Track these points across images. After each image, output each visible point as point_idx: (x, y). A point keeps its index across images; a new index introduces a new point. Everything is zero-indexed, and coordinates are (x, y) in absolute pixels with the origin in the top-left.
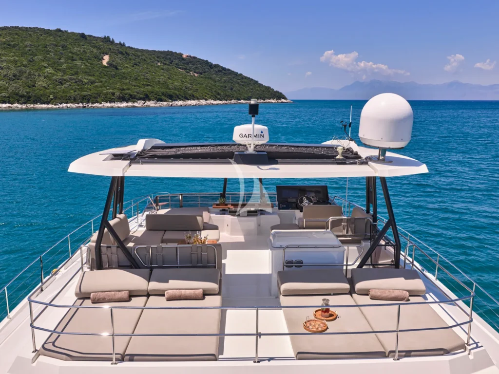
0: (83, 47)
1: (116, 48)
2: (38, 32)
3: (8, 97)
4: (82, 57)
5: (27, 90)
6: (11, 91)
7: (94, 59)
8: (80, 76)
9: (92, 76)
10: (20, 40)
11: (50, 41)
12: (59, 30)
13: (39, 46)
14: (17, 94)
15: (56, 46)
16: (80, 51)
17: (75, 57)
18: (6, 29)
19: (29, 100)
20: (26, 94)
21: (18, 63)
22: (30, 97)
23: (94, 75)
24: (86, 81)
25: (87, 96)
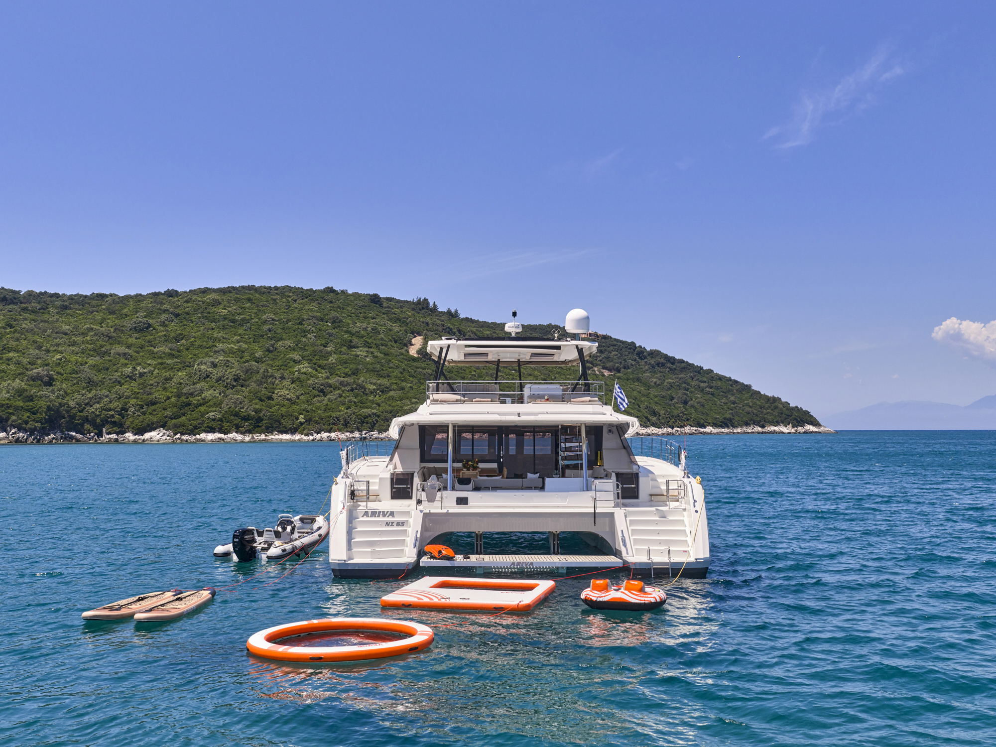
0: (374, 320)
1: (439, 322)
2: (291, 294)
3: (221, 420)
4: (370, 341)
5: (257, 406)
6: (226, 408)
7: (393, 343)
8: (362, 379)
9: (385, 377)
10: (254, 311)
11: (312, 311)
12: (331, 290)
13: (289, 320)
14: (237, 415)
15: (322, 320)
16: (365, 329)
17: (355, 340)
18: (230, 292)
19: (258, 426)
20: (253, 413)
21: (246, 354)
22: (260, 420)
23: (389, 376)
24: (373, 387)
25: (370, 416)
